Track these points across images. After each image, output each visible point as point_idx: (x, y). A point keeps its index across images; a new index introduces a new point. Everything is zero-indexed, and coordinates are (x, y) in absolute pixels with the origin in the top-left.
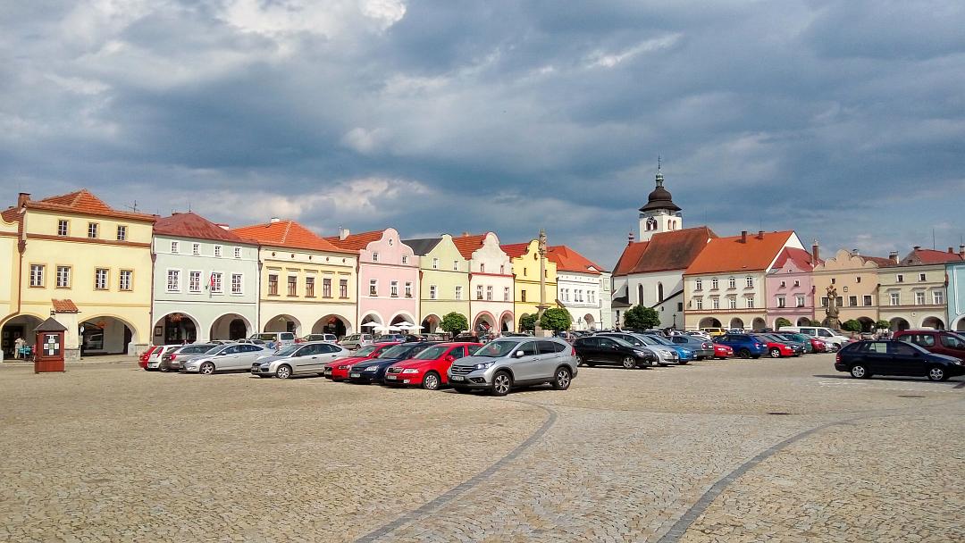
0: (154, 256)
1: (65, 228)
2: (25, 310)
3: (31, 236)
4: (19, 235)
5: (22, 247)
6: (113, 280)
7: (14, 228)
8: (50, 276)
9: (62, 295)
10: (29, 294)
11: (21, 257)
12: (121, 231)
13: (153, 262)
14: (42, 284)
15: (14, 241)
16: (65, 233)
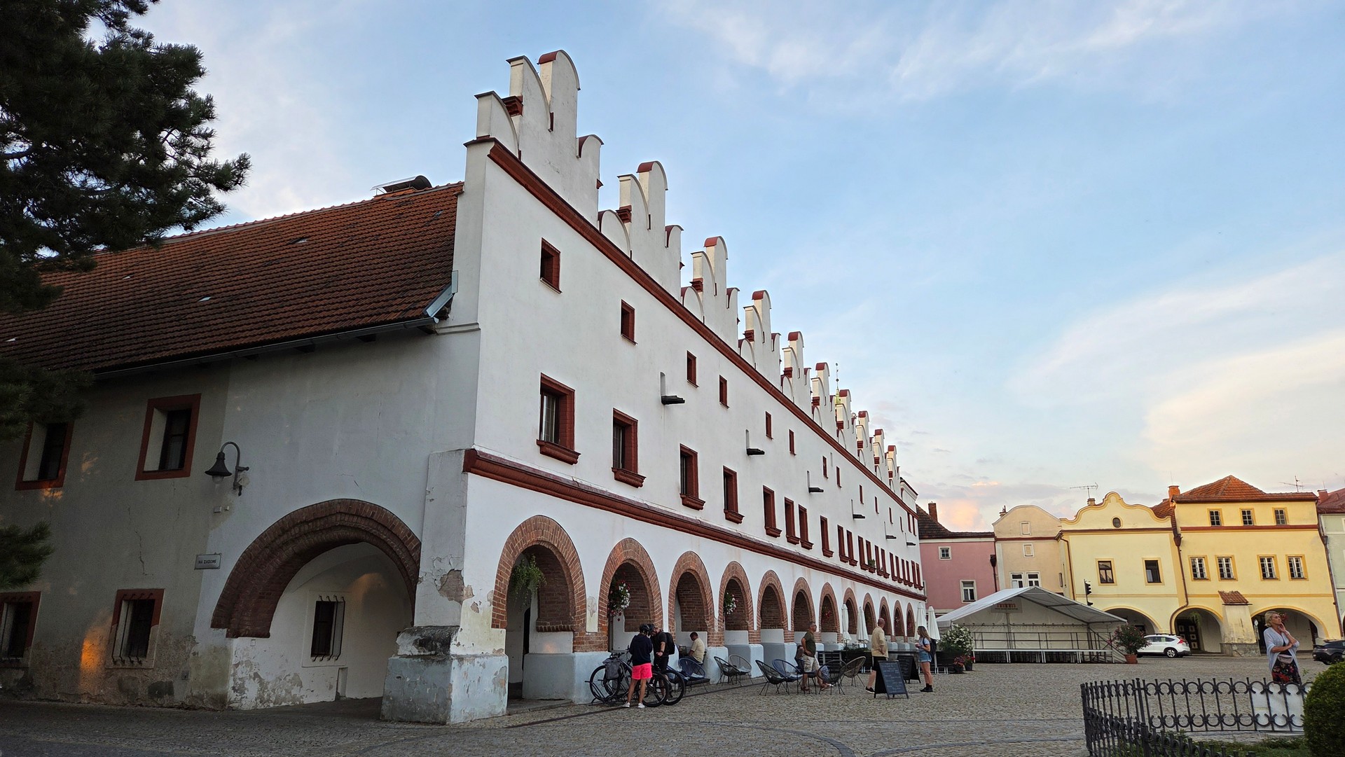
0: (1324, 539)
1: (1218, 518)
2: (1194, 603)
3: (1184, 529)
4: (1174, 529)
5: (1178, 540)
6: (1282, 569)
7: (1167, 523)
8: (1212, 569)
9: (1228, 587)
10: (1195, 587)
11: (1179, 551)
12: (1280, 515)
13: (1325, 545)
14: (1206, 576)
15: (1169, 536)
16: (1218, 523)
